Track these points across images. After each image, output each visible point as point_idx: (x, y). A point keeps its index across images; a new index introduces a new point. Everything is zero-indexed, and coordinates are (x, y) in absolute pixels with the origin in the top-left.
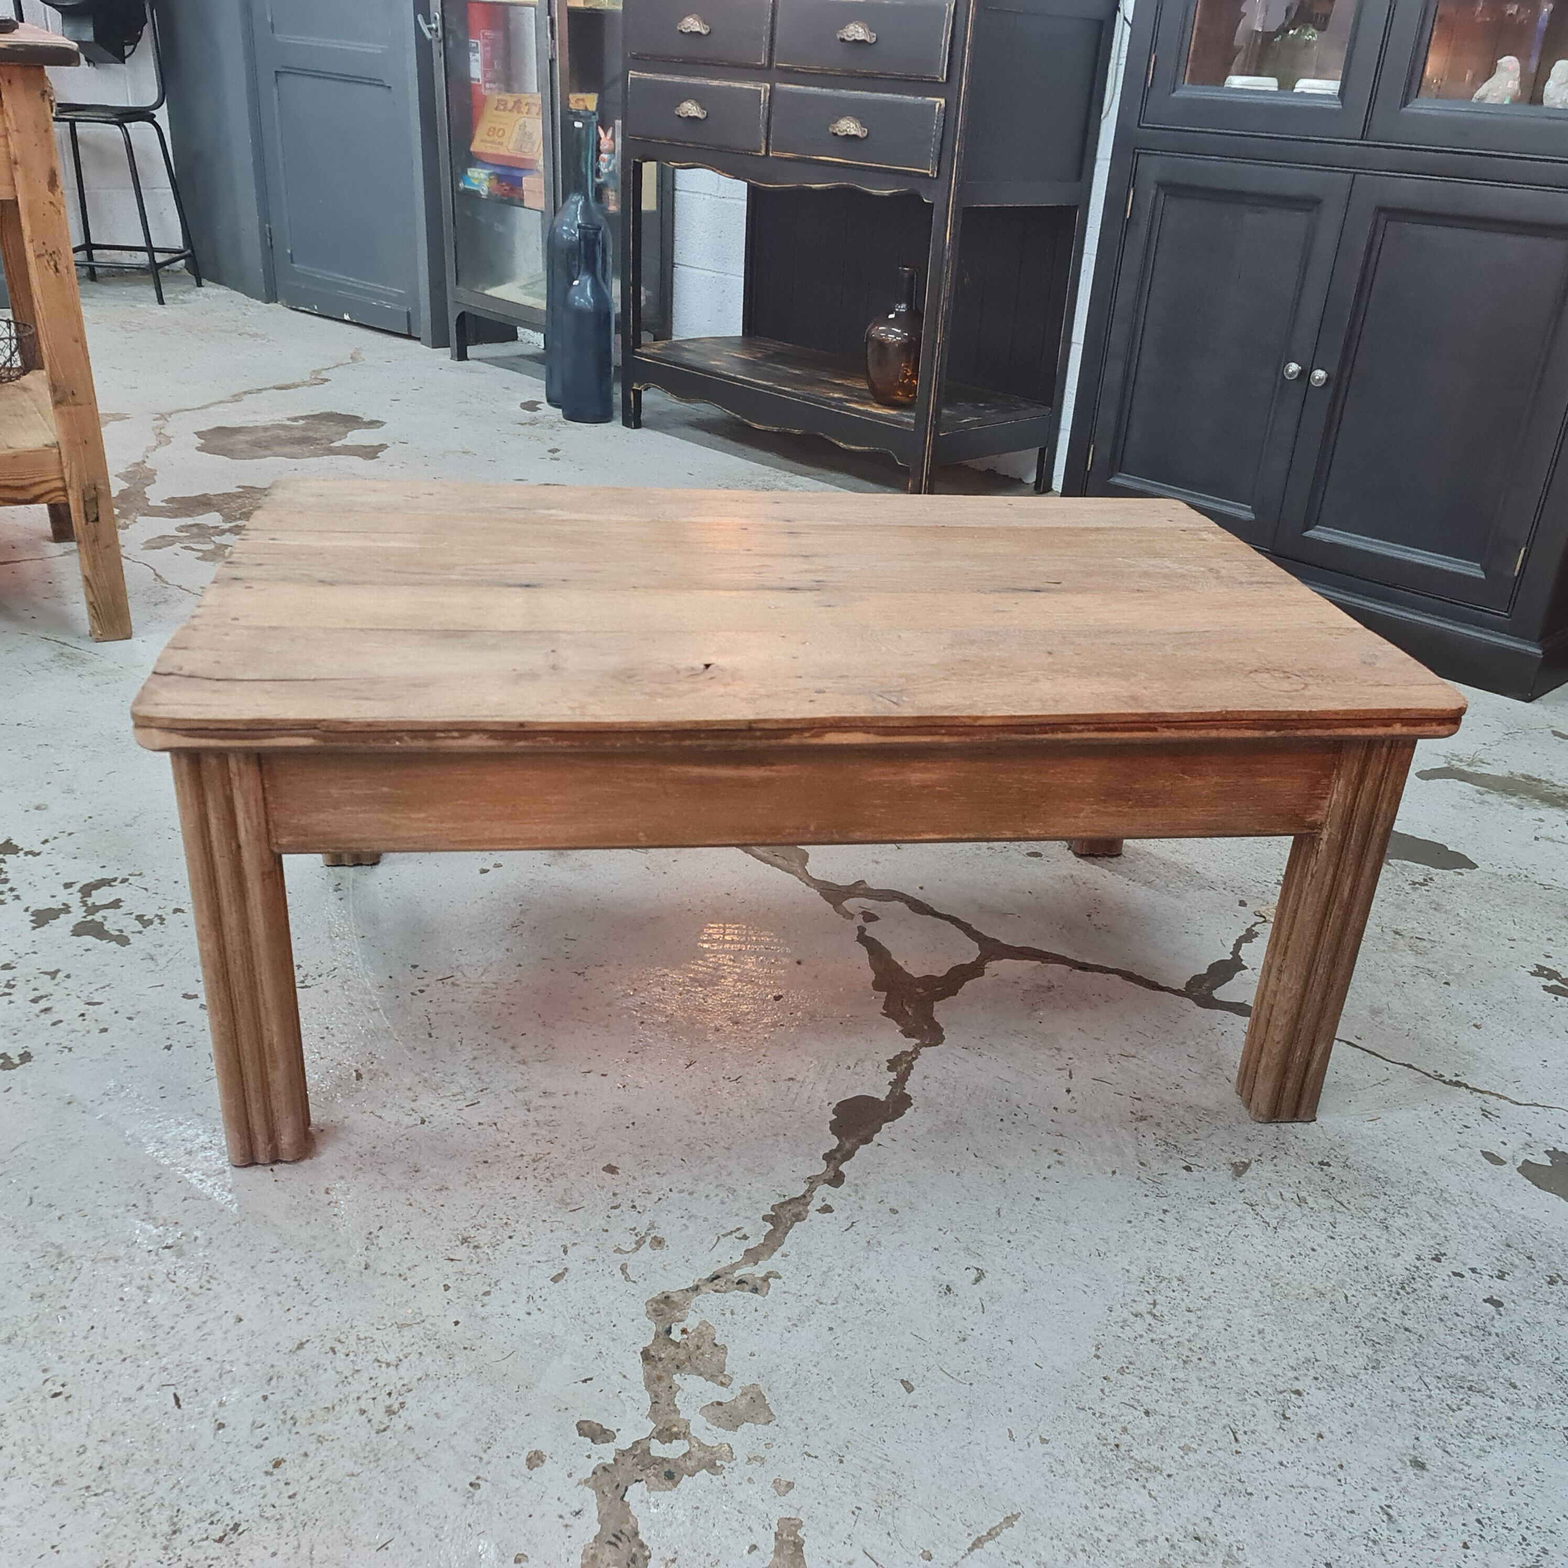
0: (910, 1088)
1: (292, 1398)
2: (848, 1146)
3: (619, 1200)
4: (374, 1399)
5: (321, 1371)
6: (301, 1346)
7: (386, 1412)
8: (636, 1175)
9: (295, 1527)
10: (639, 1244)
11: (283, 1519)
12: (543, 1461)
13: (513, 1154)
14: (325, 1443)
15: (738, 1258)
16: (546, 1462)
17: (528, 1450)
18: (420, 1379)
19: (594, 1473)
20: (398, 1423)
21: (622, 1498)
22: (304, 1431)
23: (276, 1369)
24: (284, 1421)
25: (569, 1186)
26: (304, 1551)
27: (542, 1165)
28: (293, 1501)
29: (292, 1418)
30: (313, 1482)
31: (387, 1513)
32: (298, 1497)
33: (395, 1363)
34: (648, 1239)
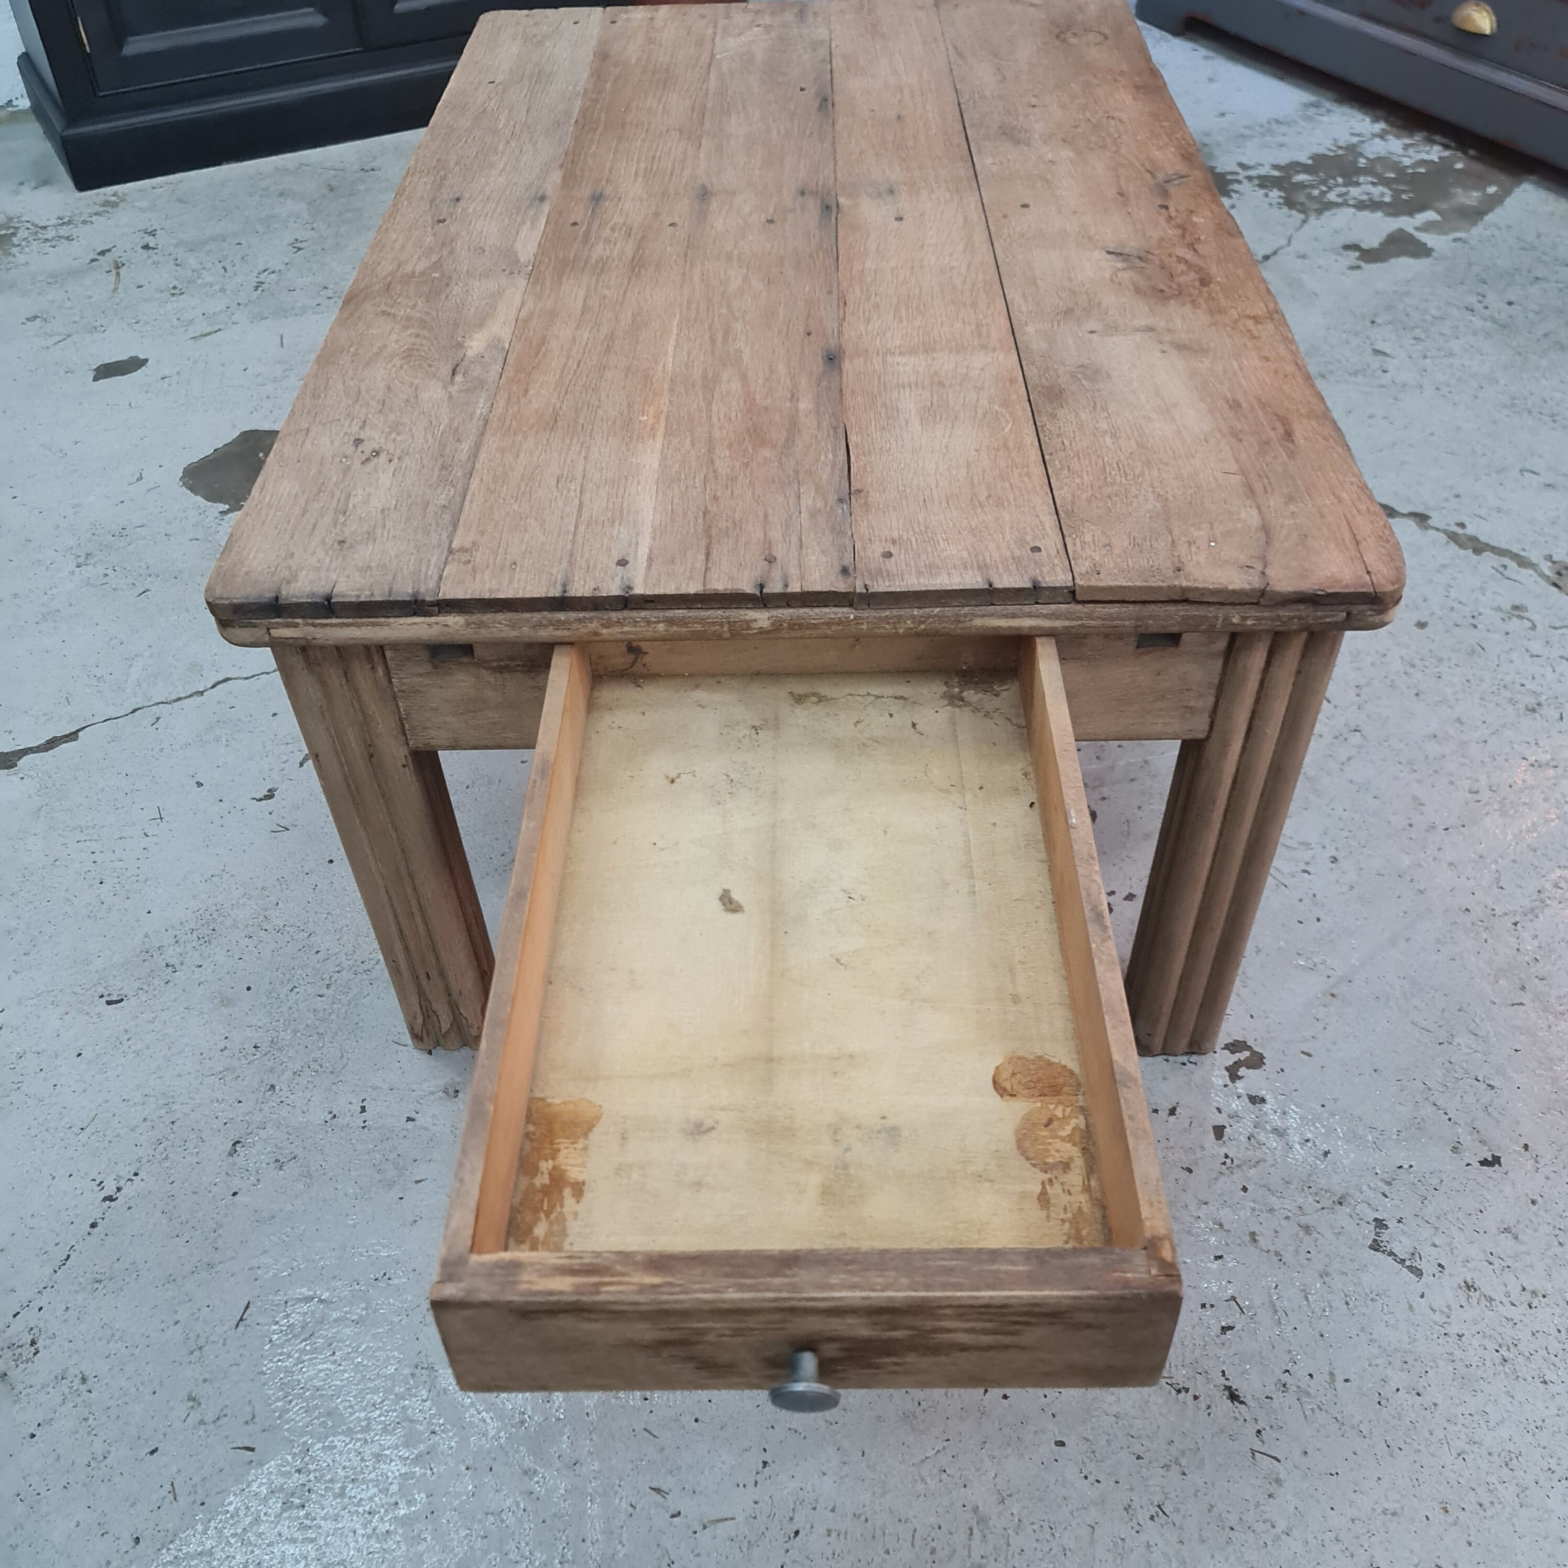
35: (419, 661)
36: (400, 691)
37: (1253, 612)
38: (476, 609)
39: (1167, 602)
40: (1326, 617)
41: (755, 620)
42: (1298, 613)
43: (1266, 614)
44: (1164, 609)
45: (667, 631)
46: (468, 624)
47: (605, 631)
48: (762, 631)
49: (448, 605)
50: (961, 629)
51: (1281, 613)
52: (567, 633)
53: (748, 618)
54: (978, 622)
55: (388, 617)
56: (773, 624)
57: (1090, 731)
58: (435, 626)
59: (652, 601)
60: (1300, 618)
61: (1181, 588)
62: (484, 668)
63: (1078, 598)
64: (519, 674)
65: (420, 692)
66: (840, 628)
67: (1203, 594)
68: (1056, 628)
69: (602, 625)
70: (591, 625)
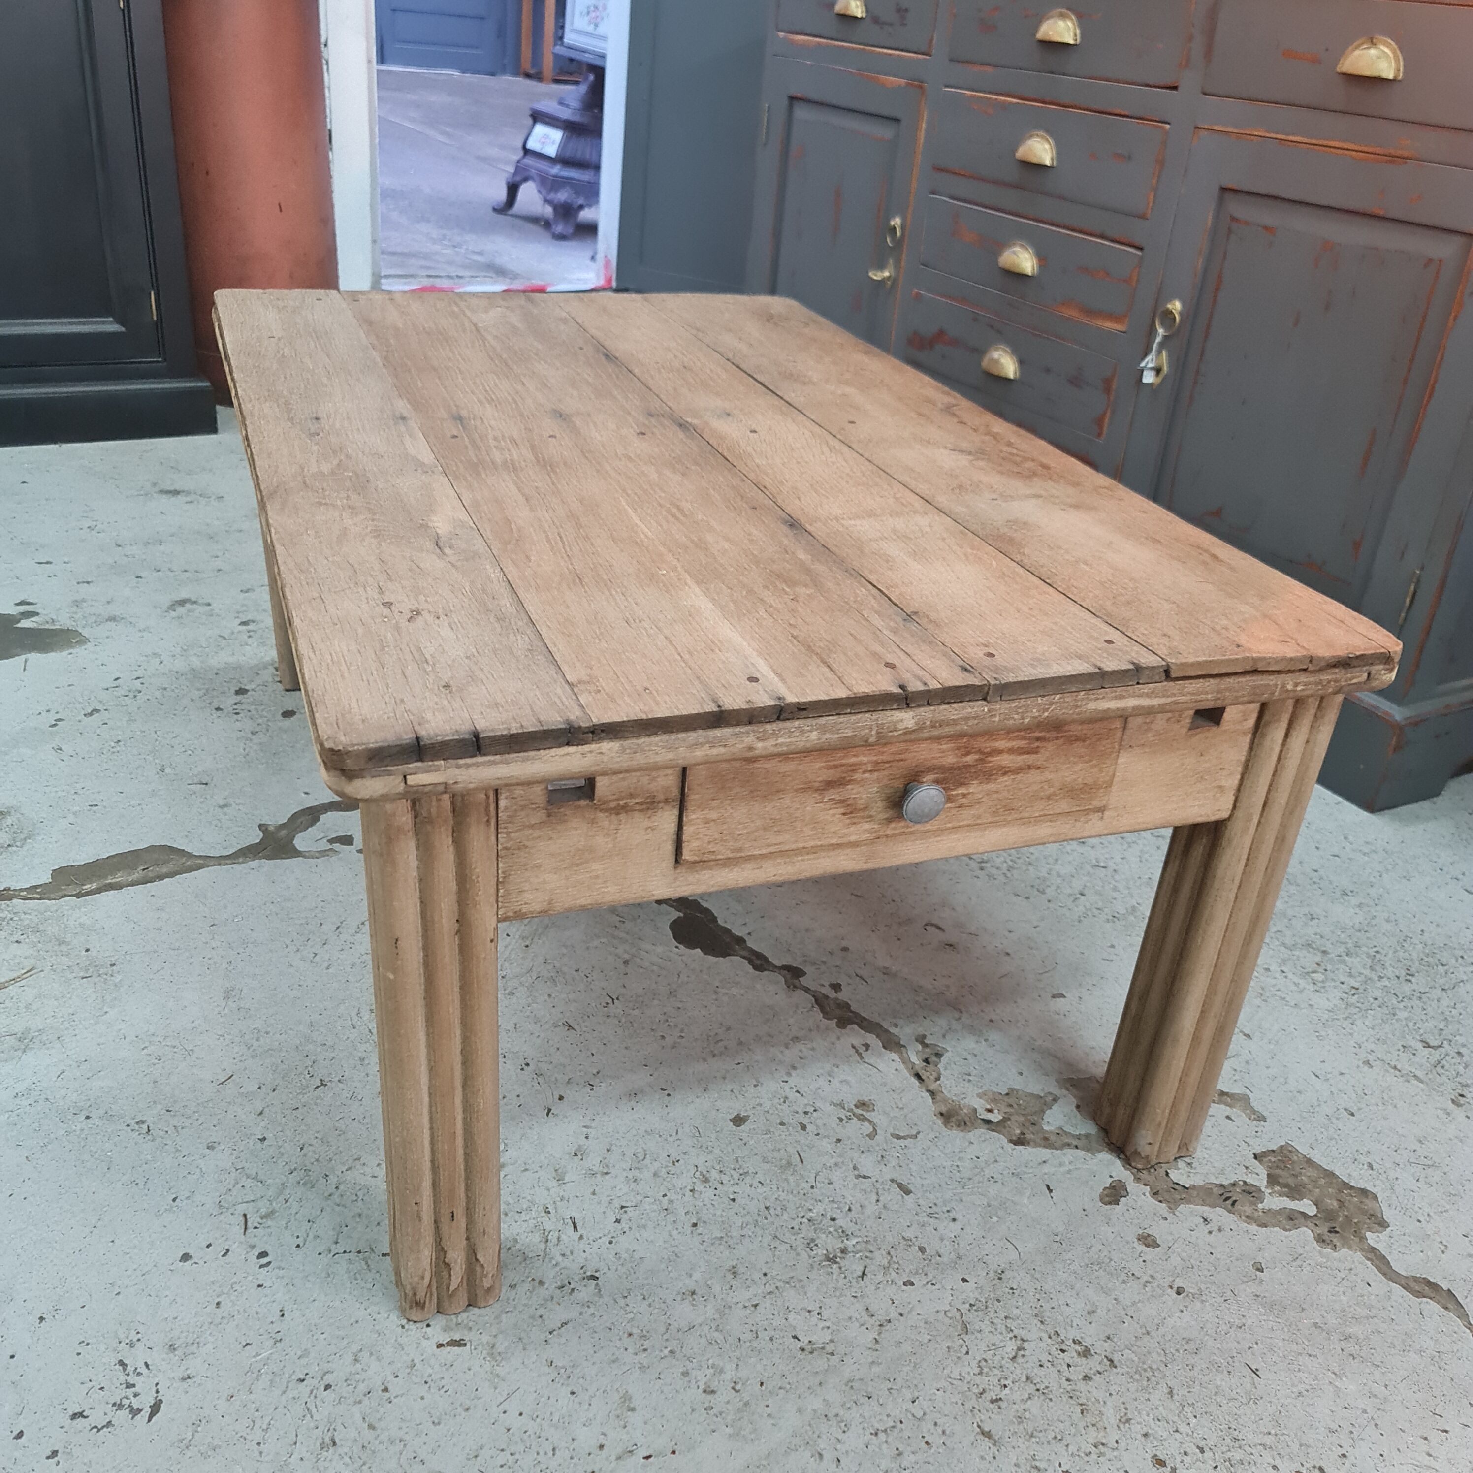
1: (1067, 1446)
2: (743, 950)
4: (1069, 1366)
5: (1027, 1415)
6: (987, 1434)
7: (1085, 1356)
9: (1240, 1447)
10: (864, 1119)
11: (1230, 1460)
12: (1149, 1235)
14: (1130, 1416)
15: (894, 1057)
16: (1150, 1233)
17: (1136, 1244)
18: (1042, 1322)
19: (1160, 1201)
20: (1101, 1348)
21: (1187, 1189)
22: (1114, 1435)
23: (1022, 1461)
24: (1101, 1455)
26: (1269, 1440)
28: (1206, 1449)
29: (1095, 1447)
30: (1181, 1429)
31: (1216, 1366)
32: (1202, 1444)
33: (1019, 1342)
34: (858, 1111)
35: (534, 809)
36: (506, 848)
37: (1303, 678)
38: (632, 732)
39: (1241, 673)
40: (1354, 678)
41: (902, 720)
42: (1334, 677)
43: (1312, 679)
44: (1237, 680)
45: (819, 739)
46: (623, 750)
47: (760, 745)
48: (907, 732)
49: (602, 731)
50: (1078, 714)
51: (1322, 678)
52: (722, 750)
53: (894, 718)
54: (1092, 706)
55: (539, 750)
56: (917, 724)
57: (1140, 820)
58: (589, 755)
59: (804, 709)
60: (1336, 681)
61: (1253, 659)
62: (601, 811)
63: (1173, 675)
64: (636, 814)
65: (526, 847)
66: (976, 722)
67: (1269, 663)
68: (1153, 707)
69: (758, 738)
70: (746, 740)
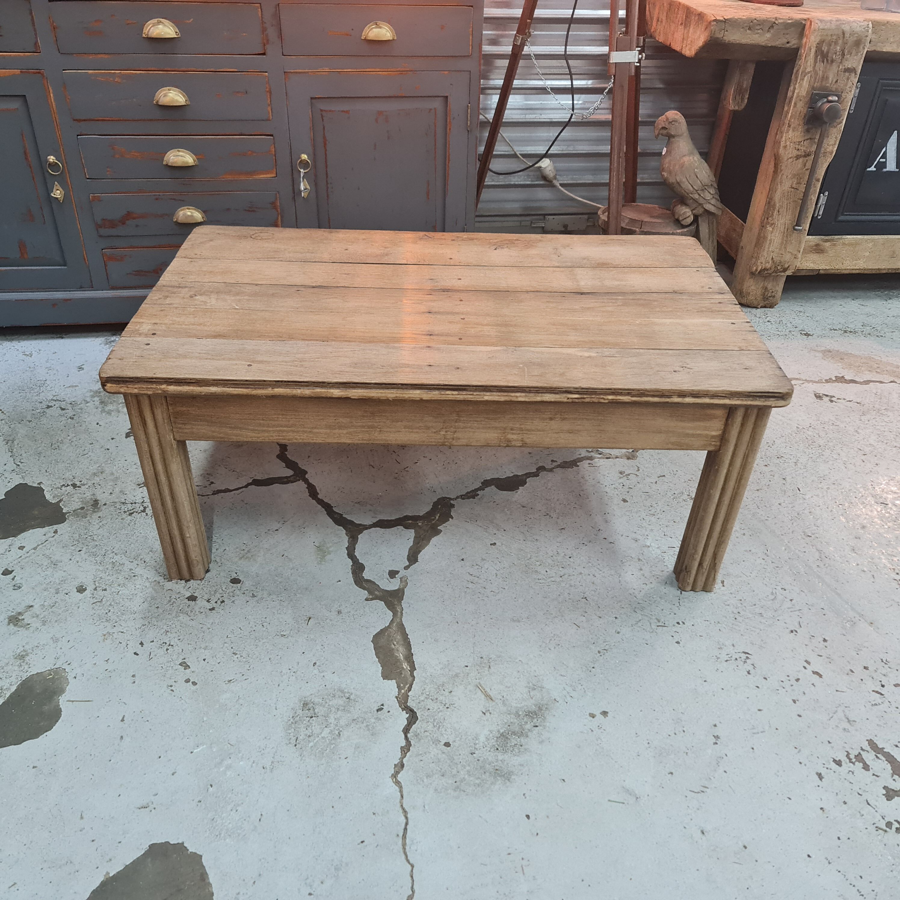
0: (478, 485)
2: (525, 477)
3: (627, 490)
8: (616, 496)
10: (629, 475)
13: (662, 520)
15: (596, 460)
25: (644, 501)
27: (652, 512)
34: (624, 475)
